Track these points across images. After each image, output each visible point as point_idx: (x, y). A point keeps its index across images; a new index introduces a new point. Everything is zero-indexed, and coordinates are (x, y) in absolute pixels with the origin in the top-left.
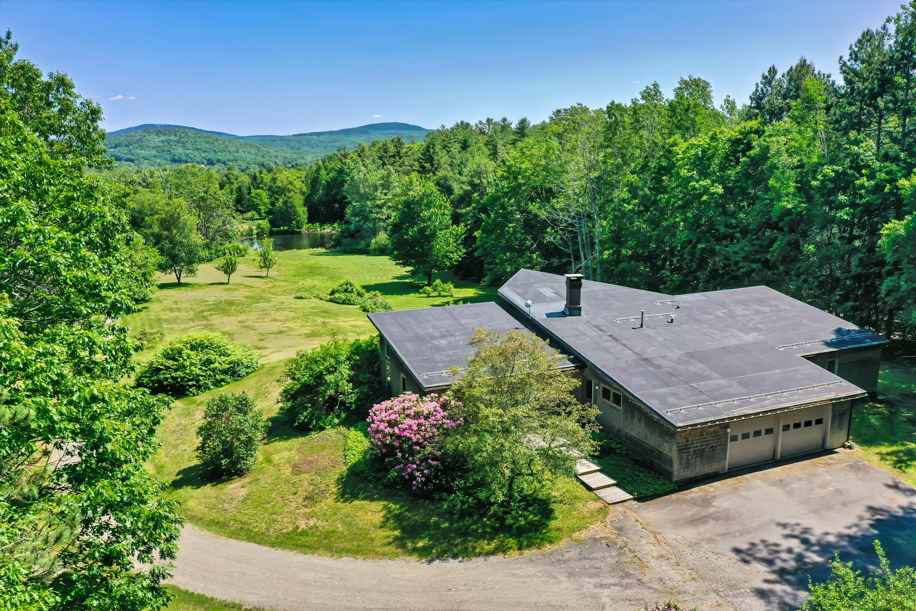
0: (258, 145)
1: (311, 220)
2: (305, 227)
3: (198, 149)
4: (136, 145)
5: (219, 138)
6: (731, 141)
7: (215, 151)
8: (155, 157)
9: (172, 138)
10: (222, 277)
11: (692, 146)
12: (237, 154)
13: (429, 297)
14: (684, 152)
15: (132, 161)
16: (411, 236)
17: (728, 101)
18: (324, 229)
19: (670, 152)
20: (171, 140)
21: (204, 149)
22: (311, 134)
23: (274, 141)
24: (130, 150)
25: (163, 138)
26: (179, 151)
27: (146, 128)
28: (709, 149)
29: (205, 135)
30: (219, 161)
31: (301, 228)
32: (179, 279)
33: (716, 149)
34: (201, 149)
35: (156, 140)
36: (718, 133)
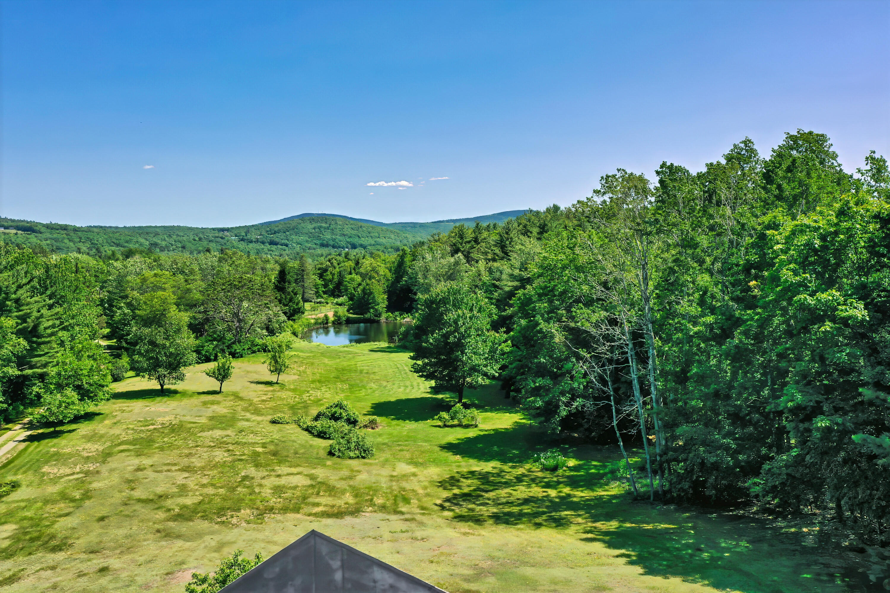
0: (398, 231)
1: (390, 308)
2: (384, 316)
3: (344, 235)
4: (291, 232)
5: (363, 224)
6: (882, 219)
7: (359, 237)
8: (307, 241)
9: (324, 225)
10: (213, 384)
11: (801, 230)
12: (378, 239)
13: (445, 426)
14: (789, 240)
15: (287, 245)
16: (431, 344)
17: (873, 159)
18: (404, 318)
19: (762, 237)
20: (321, 227)
21: (349, 234)
22: (448, 221)
23: (415, 227)
24: (287, 236)
25: (315, 225)
26: (328, 236)
27: (303, 217)
28: (836, 233)
29: (352, 222)
30: (361, 246)
31: (380, 317)
32: (162, 386)
33: (850, 234)
34: (347, 235)
35: (310, 227)
36: (852, 204)
